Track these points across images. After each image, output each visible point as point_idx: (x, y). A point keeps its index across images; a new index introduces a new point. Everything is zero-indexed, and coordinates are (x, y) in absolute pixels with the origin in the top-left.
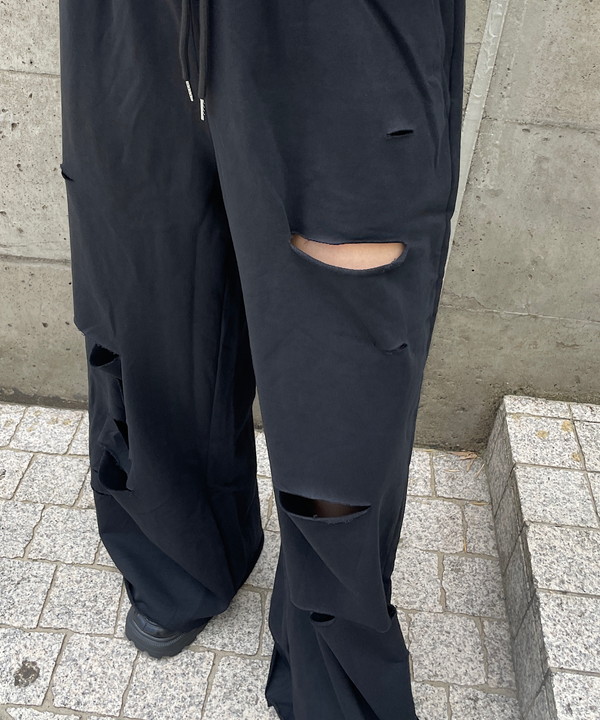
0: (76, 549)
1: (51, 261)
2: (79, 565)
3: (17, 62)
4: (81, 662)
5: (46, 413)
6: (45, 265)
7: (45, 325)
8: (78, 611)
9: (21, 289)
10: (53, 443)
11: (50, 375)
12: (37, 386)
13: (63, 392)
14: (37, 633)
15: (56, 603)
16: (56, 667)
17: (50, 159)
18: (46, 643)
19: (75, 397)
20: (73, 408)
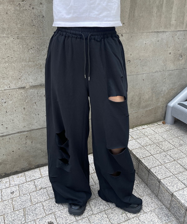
0: (43, 198)
1: (15, 133)
2: (47, 200)
3: (6, 88)
4: (61, 216)
5: (15, 177)
6: (13, 135)
7: (13, 151)
8: (53, 208)
9: (7, 144)
10: (21, 181)
11: (15, 165)
12: (11, 170)
13: (18, 169)
14: (47, 216)
15: (47, 209)
16: (56, 221)
17: (14, 108)
18: (51, 217)
19: (22, 169)
20: (21, 173)
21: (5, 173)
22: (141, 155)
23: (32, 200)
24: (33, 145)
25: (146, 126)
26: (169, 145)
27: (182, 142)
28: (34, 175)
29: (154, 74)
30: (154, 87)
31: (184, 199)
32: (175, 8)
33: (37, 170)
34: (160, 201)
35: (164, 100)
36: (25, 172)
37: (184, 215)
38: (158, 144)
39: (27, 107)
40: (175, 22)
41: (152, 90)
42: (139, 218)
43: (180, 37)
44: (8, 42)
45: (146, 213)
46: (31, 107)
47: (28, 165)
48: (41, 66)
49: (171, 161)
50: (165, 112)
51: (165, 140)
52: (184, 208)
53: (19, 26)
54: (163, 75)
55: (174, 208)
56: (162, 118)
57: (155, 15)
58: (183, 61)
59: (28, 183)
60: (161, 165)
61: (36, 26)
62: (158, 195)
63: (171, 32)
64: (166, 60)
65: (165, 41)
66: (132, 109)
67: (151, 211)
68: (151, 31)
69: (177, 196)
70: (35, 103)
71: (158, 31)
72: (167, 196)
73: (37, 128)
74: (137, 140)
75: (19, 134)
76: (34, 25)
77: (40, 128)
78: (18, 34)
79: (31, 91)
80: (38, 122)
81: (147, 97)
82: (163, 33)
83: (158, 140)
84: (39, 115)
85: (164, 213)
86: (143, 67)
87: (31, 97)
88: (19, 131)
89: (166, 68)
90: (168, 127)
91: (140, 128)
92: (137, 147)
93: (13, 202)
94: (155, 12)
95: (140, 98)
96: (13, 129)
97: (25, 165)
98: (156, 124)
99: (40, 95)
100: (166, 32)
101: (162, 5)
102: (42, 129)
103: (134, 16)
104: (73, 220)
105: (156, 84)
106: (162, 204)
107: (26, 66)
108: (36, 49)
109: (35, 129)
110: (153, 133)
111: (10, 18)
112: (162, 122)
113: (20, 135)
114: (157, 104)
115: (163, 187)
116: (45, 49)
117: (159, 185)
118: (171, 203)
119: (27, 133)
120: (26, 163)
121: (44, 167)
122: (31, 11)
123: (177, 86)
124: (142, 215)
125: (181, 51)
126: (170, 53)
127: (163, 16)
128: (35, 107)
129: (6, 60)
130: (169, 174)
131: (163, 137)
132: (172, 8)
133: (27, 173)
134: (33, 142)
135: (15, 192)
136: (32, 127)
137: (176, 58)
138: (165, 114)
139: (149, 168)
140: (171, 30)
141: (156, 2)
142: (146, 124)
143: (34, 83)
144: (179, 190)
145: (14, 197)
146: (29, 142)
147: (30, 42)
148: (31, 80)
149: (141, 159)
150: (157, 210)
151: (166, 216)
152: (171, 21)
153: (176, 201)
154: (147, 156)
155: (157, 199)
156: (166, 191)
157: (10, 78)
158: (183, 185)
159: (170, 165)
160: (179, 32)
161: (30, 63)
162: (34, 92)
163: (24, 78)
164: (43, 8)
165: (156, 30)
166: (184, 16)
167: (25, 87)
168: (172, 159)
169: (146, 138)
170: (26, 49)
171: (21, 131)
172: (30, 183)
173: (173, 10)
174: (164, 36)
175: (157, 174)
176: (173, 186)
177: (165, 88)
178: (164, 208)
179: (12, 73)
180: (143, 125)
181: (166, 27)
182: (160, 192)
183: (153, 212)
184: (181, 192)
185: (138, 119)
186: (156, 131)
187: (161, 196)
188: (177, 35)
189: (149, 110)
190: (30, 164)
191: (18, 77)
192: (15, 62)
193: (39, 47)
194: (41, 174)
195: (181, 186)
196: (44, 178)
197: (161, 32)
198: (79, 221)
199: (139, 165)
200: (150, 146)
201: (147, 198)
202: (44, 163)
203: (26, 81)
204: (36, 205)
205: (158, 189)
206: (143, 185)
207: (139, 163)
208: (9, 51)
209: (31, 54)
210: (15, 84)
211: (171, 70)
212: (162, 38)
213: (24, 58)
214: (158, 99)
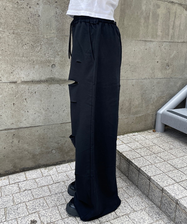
0: (27, 198)
1: (2, 130)
2: (31, 200)
4: (45, 215)
8: (37, 208)
10: (4, 184)
13: (2, 171)
14: (30, 215)
15: (30, 208)
16: (40, 219)
17: (4, 103)
18: (34, 216)
19: (6, 172)
20: (5, 176)
22: (131, 156)
23: (15, 201)
24: (20, 145)
25: (136, 134)
26: (159, 149)
27: (172, 146)
28: (19, 178)
29: (143, 81)
30: (143, 93)
31: (174, 193)
32: (160, 21)
33: (22, 174)
34: (151, 200)
35: (154, 107)
36: (9, 176)
37: (175, 209)
38: (148, 148)
39: (17, 102)
40: (161, 33)
41: (142, 96)
42: (129, 216)
43: (167, 48)
44: (4, 36)
45: (136, 211)
46: (21, 103)
47: (12, 167)
48: (34, 62)
49: (161, 161)
50: (155, 120)
51: (156, 145)
52: (174, 201)
53: (15, 22)
54: (151, 82)
55: (165, 205)
56: (153, 126)
57: (143, 25)
58: (170, 70)
59: (11, 185)
60: (151, 165)
61: (32, 23)
62: (148, 194)
63: (158, 42)
64: (154, 68)
65: (152, 50)
66: (123, 114)
67: (142, 210)
68: (139, 39)
69: (167, 190)
70: (26, 99)
71: (146, 40)
72: (157, 193)
73: (25, 126)
74: (128, 144)
75: (6, 131)
76: (30, 23)
77: (28, 126)
78: (13, 30)
79: (22, 86)
80: (27, 120)
81: (137, 103)
82: (150, 42)
83: (149, 144)
84: (28, 112)
85: (155, 211)
86: (132, 73)
87: (22, 92)
88: (6, 128)
89: (154, 76)
90: (158, 135)
91: (131, 134)
92: (127, 150)
94: (142, 22)
95: (130, 104)
97: (9, 167)
98: (146, 132)
99: (30, 91)
100: (153, 41)
101: (148, 17)
102: (30, 128)
103: (123, 24)
104: (58, 218)
105: (145, 91)
106: (153, 204)
107: (19, 61)
108: (30, 45)
109: (24, 127)
110: (143, 139)
111: (8, 14)
112: (152, 130)
113: (7, 133)
114: (147, 111)
115: (153, 184)
116: (39, 46)
117: (149, 183)
118: (161, 200)
119: (14, 130)
120: (11, 165)
121: (30, 171)
122: (28, 10)
123: (165, 95)
124: (132, 213)
125: (168, 61)
126: (158, 62)
127: (150, 27)
128: (25, 103)
130: (158, 172)
131: (154, 142)
132: (158, 20)
133: (10, 176)
134: (20, 142)
136: (20, 125)
137: (163, 67)
138: (155, 122)
139: (139, 167)
140: (157, 40)
141: (143, 14)
142: (136, 132)
143: (26, 79)
144: (170, 185)
146: (16, 141)
147: (25, 38)
148: (23, 76)
149: (131, 160)
150: (147, 209)
151: (157, 214)
152: (157, 32)
153: (166, 195)
154: (137, 157)
155: (147, 199)
156: (156, 188)
158: (173, 181)
159: (160, 164)
160: (165, 43)
161: (23, 58)
162: (25, 87)
163: (16, 72)
164: (39, 8)
165: (144, 39)
166: (169, 29)
167: (16, 82)
169: (136, 143)
170: (20, 44)
171: (8, 128)
172: (13, 185)
173: (159, 22)
174: (152, 45)
176: (163, 182)
177: (153, 96)
178: (155, 207)
179: (5, 66)
180: (134, 132)
181: (153, 37)
182: (150, 190)
183: (143, 210)
184: (171, 187)
185: (129, 126)
186: (146, 137)
187: (151, 195)
188: (164, 45)
189: (139, 117)
190: (15, 167)
191: (10, 72)
192: (9, 56)
193: (33, 44)
194: (26, 177)
195: (170, 181)
196: (29, 181)
197: (148, 41)
198: (65, 219)
199: (129, 167)
200: (140, 149)
201: (138, 198)
202: (30, 167)
203: (18, 76)
204: (19, 205)
205: (148, 188)
206: (133, 188)
207: (129, 165)
208: (4, 44)
209: (25, 49)
210: (7, 78)
211: (159, 78)
212: (149, 47)
213: (18, 53)
214: (148, 106)
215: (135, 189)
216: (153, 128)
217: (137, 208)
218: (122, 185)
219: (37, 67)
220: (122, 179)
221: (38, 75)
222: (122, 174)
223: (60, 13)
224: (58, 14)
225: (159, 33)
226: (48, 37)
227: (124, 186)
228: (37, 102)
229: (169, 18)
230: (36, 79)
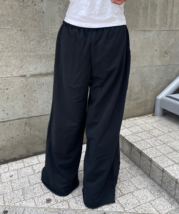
1: (15, 120)
3: (9, 75)
5: (13, 163)
6: (13, 121)
7: (12, 138)
9: (7, 130)
10: (20, 167)
11: (13, 152)
12: (10, 157)
13: (17, 156)
14: (45, 194)
15: (45, 189)
16: (54, 197)
17: (15, 95)
18: (49, 195)
19: (20, 156)
20: (19, 160)
21: (4, 160)
22: (133, 140)
23: (31, 182)
24: (32, 132)
25: (137, 118)
26: (159, 132)
27: (170, 130)
28: (32, 161)
29: (142, 69)
30: (143, 81)
31: (174, 173)
32: (158, 10)
33: (35, 157)
34: (152, 179)
35: (153, 93)
36: (24, 159)
37: (175, 188)
38: (149, 132)
39: (27, 94)
40: (159, 22)
41: (142, 83)
42: (133, 194)
43: (165, 36)
44: (12, 33)
45: (139, 189)
46: (31, 94)
47: (26, 152)
48: (41, 56)
49: (161, 144)
50: (154, 105)
51: (155, 128)
52: (174, 180)
53: (22, 20)
54: (151, 70)
55: (165, 183)
56: (152, 111)
57: (142, 15)
58: (168, 58)
59: (26, 168)
60: (152, 148)
61: (38, 20)
62: (150, 174)
63: (156, 31)
64: (153, 56)
65: (151, 39)
67: (144, 188)
68: (138, 29)
69: (167, 170)
70: (35, 91)
71: (145, 29)
72: (158, 173)
73: (36, 115)
74: (129, 129)
75: (19, 121)
76: (35, 20)
77: (38, 115)
78: (21, 27)
79: (31, 79)
80: (37, 110)
81: (137, 90)
82: (149, 32)
83: (149, 128)
84: (38, 102)
85: (156, 189)
87: (31, 85)
88: (19, 117)
89: (153, 64)
90: (157, 119)
91: (132, 119)
92: (129, 134)
93: (12, 184)
94: (141, 13)
95: (130, 91)
96: (14, 115)
97: (23, 152)
98: (146, 116)
99: (39, 83)
100: (152, 31)
101: (147, 7)
102: (40, 117)
104: (70, 197)
105: (145, 78)
106: (154, 182)
107: (27, 56)
108: (37, 40)
109: (34, 116)
110: (144, 123)
111: (14, 12)
112: (151, 115)
113: (20, 122)
114: (147, 97)
115: (154, 165)
116: (44, 41)
117: (151, 164)
118: (162, 179)
119: (26, 119)
120: (25, 150)
121: (42, 155)
122: (33, 7)
123: (164, 81)
124: (136, 191)
125: (166, 49)
126: (156, 50)
127: (149, 17)
128: (34, 95)
129: (10, 49)
130: (159, 154)
131: (153, 126)
132: (156, 10)
133: (24, 160)
134: (32, 129)
135: (13, 175)
136: (31, 114)
137: (162, 54)
138: (155, 107)
139: (141, 150)
140: (156, 30)
141: (142, 5)
142: (137, 117)
143: (34, 72)
144: (169, 166)
145: (13, 179)
146: (28, 129)
147: (31, 34)
148: (31, 69)
149: (133, 143)
150: (149, 187)
151: (158, 192)
152: (156, 22)
153: (166, 175)
154: (139, 140)
155: (149, 178)
156: (157, 168)
157: (13, 66)
158: (173, 162)
159: (160, 147)
160: (163, 32)
161: (31, 53)
162: (34, 80)
163: (25, 67)
164: (44, 5)
165: (143, 29)
166: (167, 18)
167: (26, 76)
168: (161, 142)
169: (137, 127)
170: (28, 40)
171: (21, 117)
172: (28, 168)
173: (157, 12)
174: (150, 34)
175: (148, 154)
176: (164, 163)
177: (153, 83)
178: (156, 185)
179: (15, 61)
180: (135, 117)
181: (151, 26)
182: (152, 171)
183: (146, 189)
184: (170, 168)
185: (130, 111)
186: (146, 122)
187: (153, 175)
188: (162, 34)
189: (140, 103)
190: (28, 151)
191: (20, 66)
192: (17, 52)
193: (39, 39)
194: (39, 161)
195: (170, 162)
196: (42, 163)
197: (147, 31)
198: (76, 197)
199: (131, 150)
200: (141, 133)
201: (140, 177)
202: (41, 151)
203: (27, 70)
204: (35, 185)
205: (150, 169)
206: (135, 168)
207: (131, 148)
208: (12, 41)
209: (32, 45)
210: (17, 72)
211: (158, 65)
212: (148, 36)
213: (26, 49)
214: (147, 92)
215: (137, 169)
216: (153, 112)
217: (140, 186)
218: (126, 166)
219: (43, 60)
220: (125, 160)
221: (45, 68)
222: (125, 156)
223: (63, 9)
224: (61, 9)
225: (158, 22)
226: (53, 32)
227: (127, 167)
228: (45, 93)
229: (167, 8)
230: (43, 72)
